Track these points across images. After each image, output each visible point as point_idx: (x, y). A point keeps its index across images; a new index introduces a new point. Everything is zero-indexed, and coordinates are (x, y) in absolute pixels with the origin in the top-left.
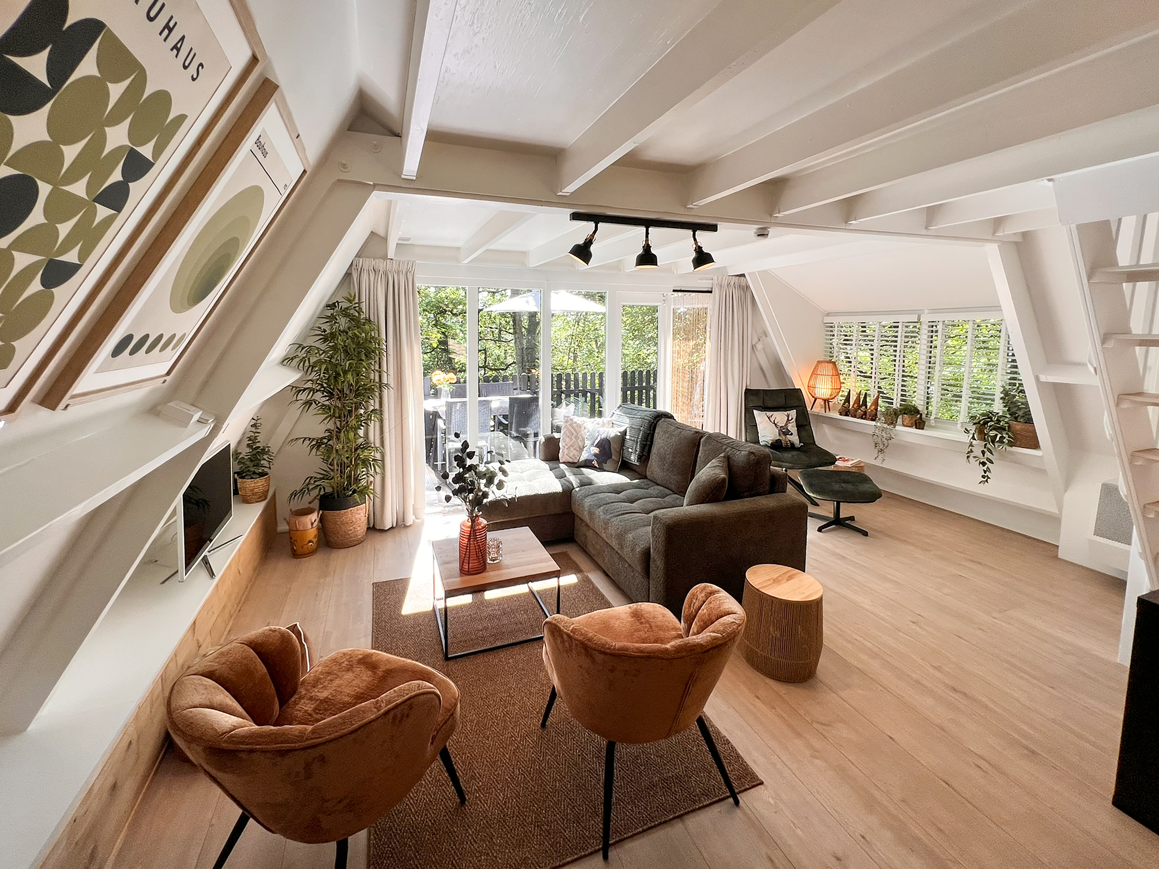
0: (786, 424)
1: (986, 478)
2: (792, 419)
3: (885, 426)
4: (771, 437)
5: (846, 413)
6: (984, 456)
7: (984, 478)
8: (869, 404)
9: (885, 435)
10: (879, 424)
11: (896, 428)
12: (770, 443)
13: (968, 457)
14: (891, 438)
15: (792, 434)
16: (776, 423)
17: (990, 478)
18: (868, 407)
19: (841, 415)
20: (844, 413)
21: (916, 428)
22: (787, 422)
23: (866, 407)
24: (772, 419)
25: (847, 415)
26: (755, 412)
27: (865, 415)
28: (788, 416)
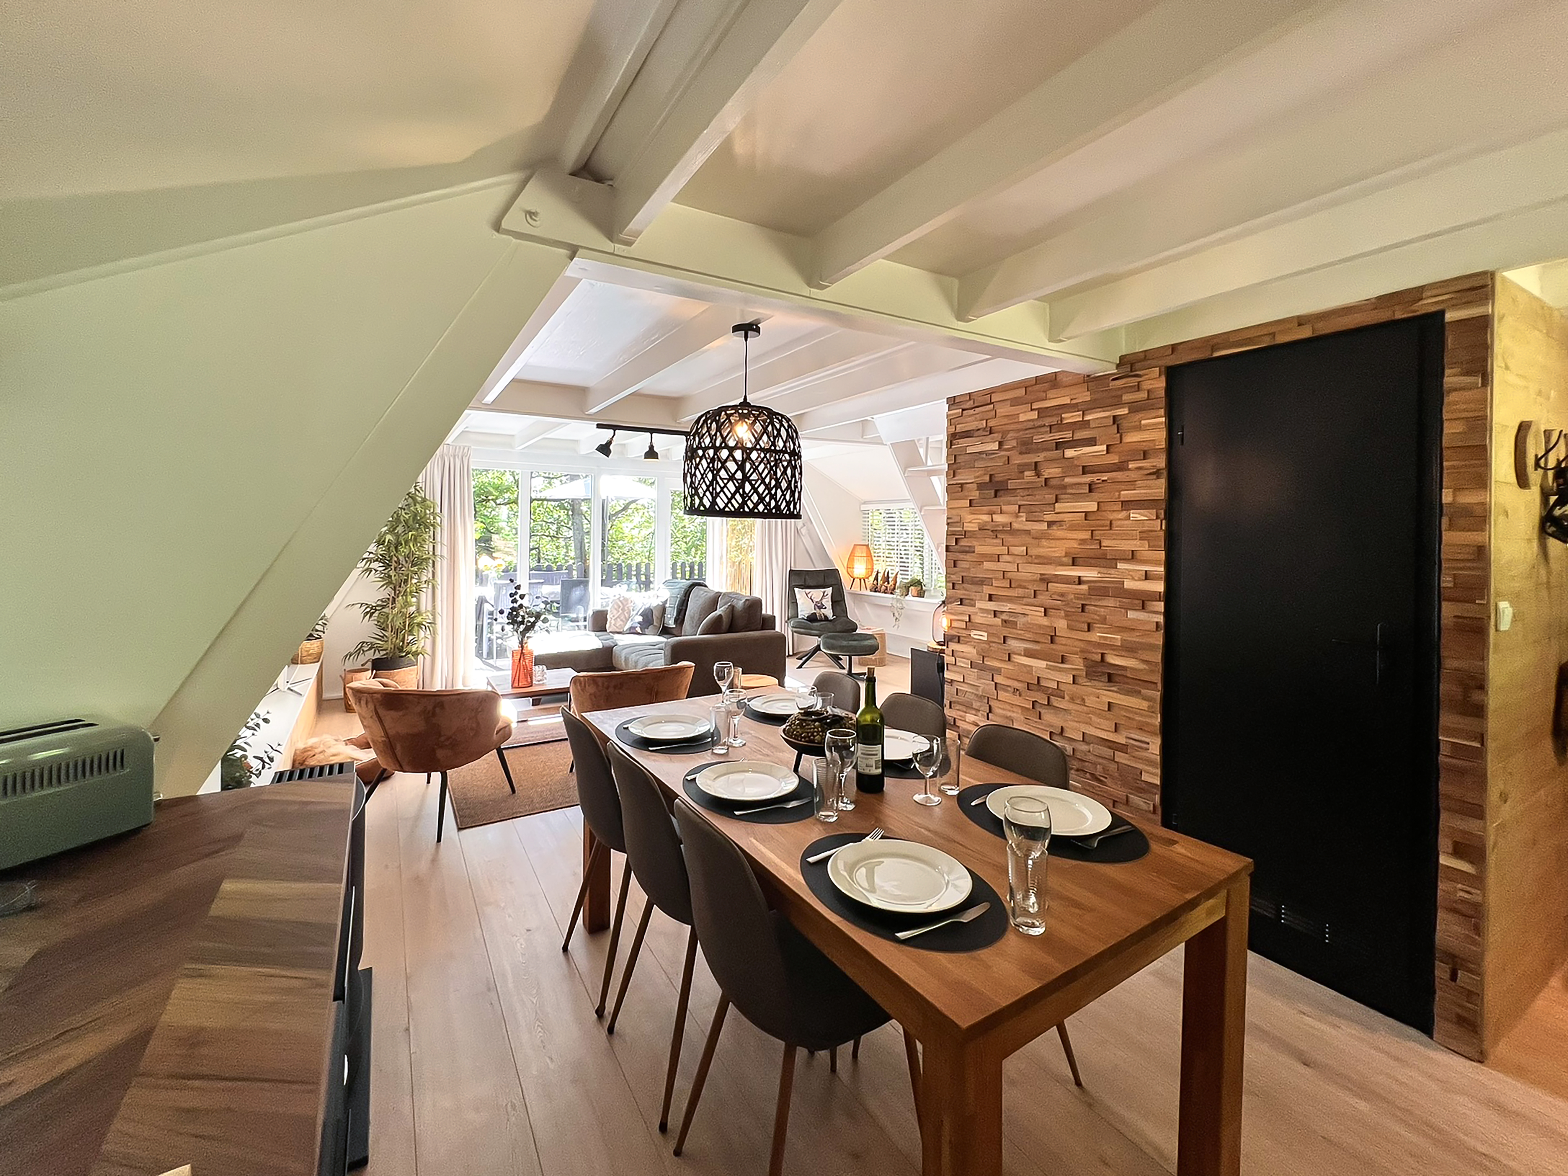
0: (821, 599)
2: (828, 595)
3: (899, 597)
4: (807, 611)
5: (876, 589)
8: (890, 581)
9: (899, 605)
10: (895, 596)
11: (907, 599)
12: (806, 616)
14: (903, 608)
15: (825, 608)
16: (812, 598)
19: (872, 591)
22: (822, 597)
23: (888, 584)
24: (809, 595)
25: (875, 591)
26: (796, 589)
27: (887, 589)
28: (824, 593)
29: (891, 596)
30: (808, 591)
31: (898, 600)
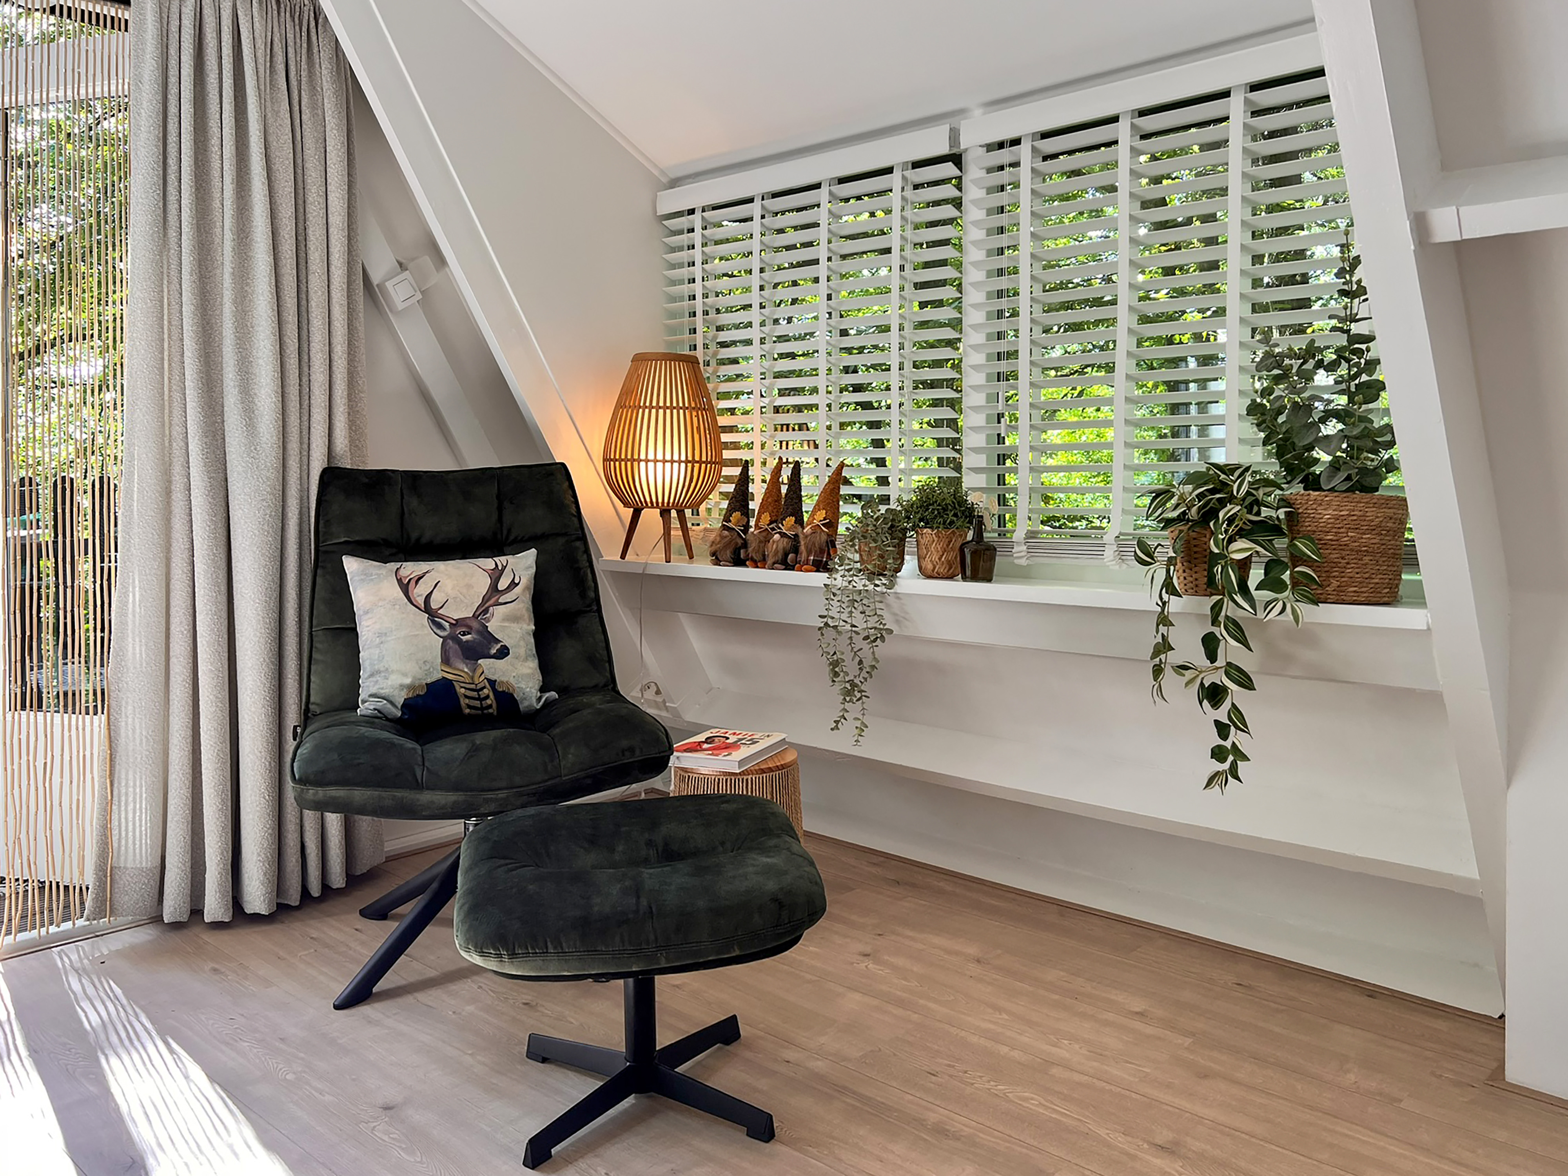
0: (483, 610)
1: (1231, 758)
2: (513, 585)
3: (860, 582)
4: (405, 675)
5: (736, 552)
6: (1212, 657)
7: (1222, 760)
8: (808, 505)
9: (861, 624)
10: (839, 580)
11: (897, 589)
12: (400, 701)
13: (1158, 671)
14: (880, 635)
15: (503, 652)
16: (434, 605)
17: (1245, 758)
18: (806, 517)
19: (717, 562)
20: (728, 554)
21: (965, 578)
22: (485, 600)
23: (800, 521)
24: (420, 592)
25: (738, 562)
26: (351, 565)
27: (796, 550)
28: (496, 574)
29: (819, 579)
30: (410, 569)
31: (855, 599)
